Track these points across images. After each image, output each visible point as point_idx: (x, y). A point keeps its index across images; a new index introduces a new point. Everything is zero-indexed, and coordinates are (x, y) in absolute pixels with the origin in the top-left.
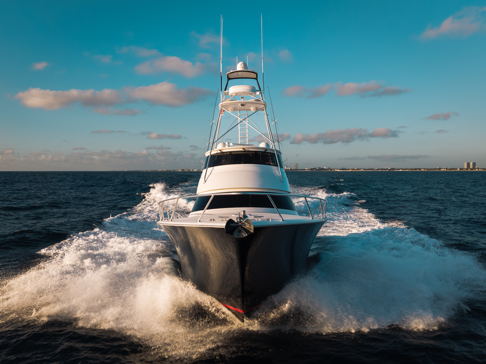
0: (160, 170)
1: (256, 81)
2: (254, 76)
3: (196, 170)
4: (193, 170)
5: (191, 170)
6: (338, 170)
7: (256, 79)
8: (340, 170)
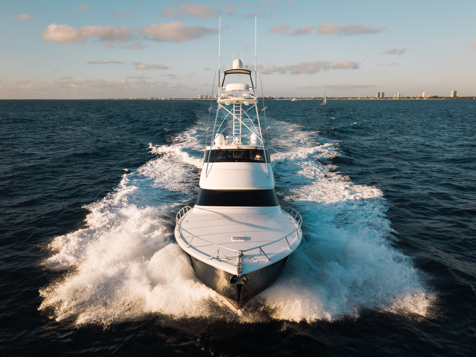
0: (131, 99)
1: (249, 75)
2: (249, 72)
3: (164, 99)
4: (161, 99)
5: (159, 99)
6: (278, 99)
7: (250, 74)
8: (279, 98)
